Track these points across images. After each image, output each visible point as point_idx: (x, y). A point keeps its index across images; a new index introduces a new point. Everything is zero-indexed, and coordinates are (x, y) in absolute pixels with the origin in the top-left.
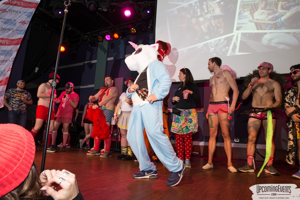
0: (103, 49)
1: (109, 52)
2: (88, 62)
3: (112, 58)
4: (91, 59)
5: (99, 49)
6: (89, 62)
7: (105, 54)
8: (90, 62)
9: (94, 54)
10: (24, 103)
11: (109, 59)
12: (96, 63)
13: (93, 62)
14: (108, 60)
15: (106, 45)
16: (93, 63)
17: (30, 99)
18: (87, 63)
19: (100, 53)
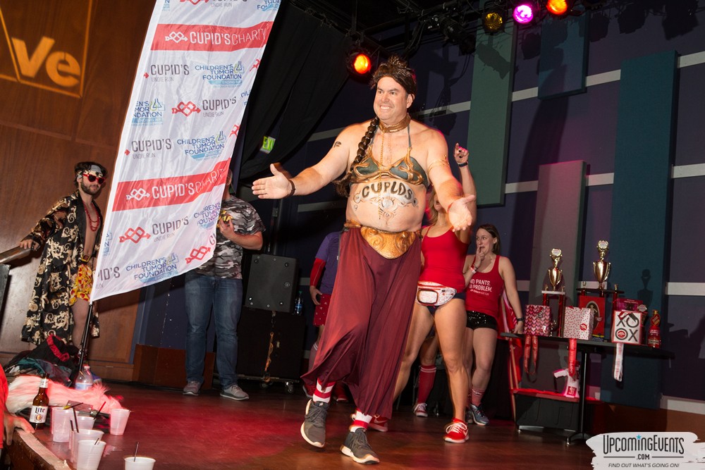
0: (493, 60)
1: (516, 69)
2: (436, 110)
3: (533, 92)
4: (446, 99)
5: (478, 62)
6: (440, 109)
7: (502, 78)
8: (444, 112)
9: (456, 80)
10: (229, 245)
11: (518, 96)
12: (468, 112)
13: (454, 108)
14: (513, 100)
15: (505, 46)
16: (454, 111)
17: (254, 229)
18: (431, 114)
19: (483, 74)
